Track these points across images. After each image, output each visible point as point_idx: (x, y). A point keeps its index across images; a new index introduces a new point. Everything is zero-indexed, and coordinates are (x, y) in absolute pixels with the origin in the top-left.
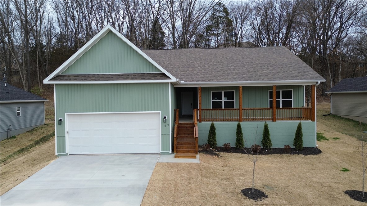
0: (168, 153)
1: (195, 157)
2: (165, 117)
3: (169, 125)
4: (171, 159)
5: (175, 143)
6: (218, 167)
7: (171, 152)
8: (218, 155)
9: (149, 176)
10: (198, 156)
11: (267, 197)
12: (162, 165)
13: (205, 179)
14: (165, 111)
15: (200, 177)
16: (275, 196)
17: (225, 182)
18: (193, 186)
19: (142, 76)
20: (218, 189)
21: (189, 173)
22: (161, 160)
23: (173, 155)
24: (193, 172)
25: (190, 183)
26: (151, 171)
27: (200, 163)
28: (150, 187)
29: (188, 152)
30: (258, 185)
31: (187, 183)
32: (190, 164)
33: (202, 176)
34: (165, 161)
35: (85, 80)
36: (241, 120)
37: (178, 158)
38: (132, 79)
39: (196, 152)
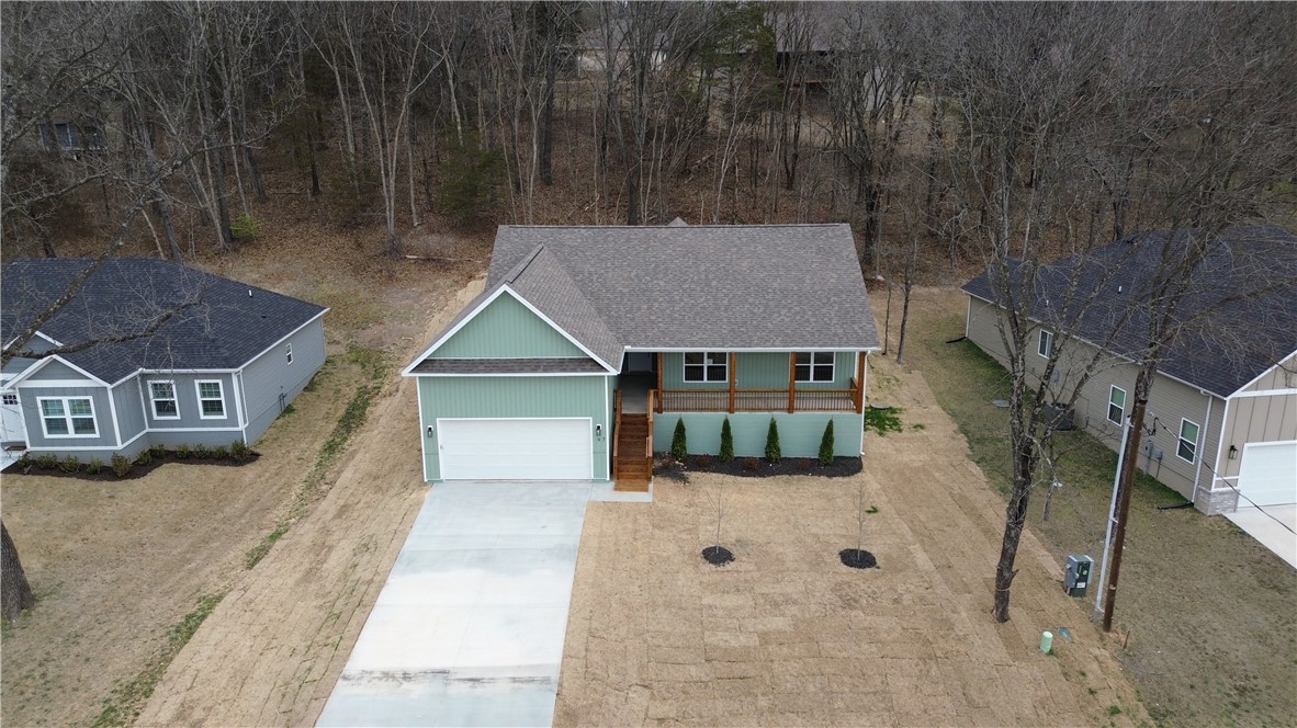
0: (605, 481)
1: (646, 490)
2: (599, 427)
3: (605, 438)
4: (607, 492)
5: (615, 465)
7: (608, 478)
8: (685, 480)
9: (579, 531)
10: (651, 486)
11: (733, 560)
12: (594, 506)
14: (598, 416)
15: (651, 528)
16: (744, 559)
17: (684, 536)
19: (561, 364)
20: (672, 548)
22: (593, 497)
23: (613, 484)
26: (581, 520)
27: (654, 503)
29: (636, 477)
32: (637, 504)
34: (601, 499)
35: (469, 371)
36: (731, 410)
37: (620, 490)
38: (545, 371)
39: (649, 479)
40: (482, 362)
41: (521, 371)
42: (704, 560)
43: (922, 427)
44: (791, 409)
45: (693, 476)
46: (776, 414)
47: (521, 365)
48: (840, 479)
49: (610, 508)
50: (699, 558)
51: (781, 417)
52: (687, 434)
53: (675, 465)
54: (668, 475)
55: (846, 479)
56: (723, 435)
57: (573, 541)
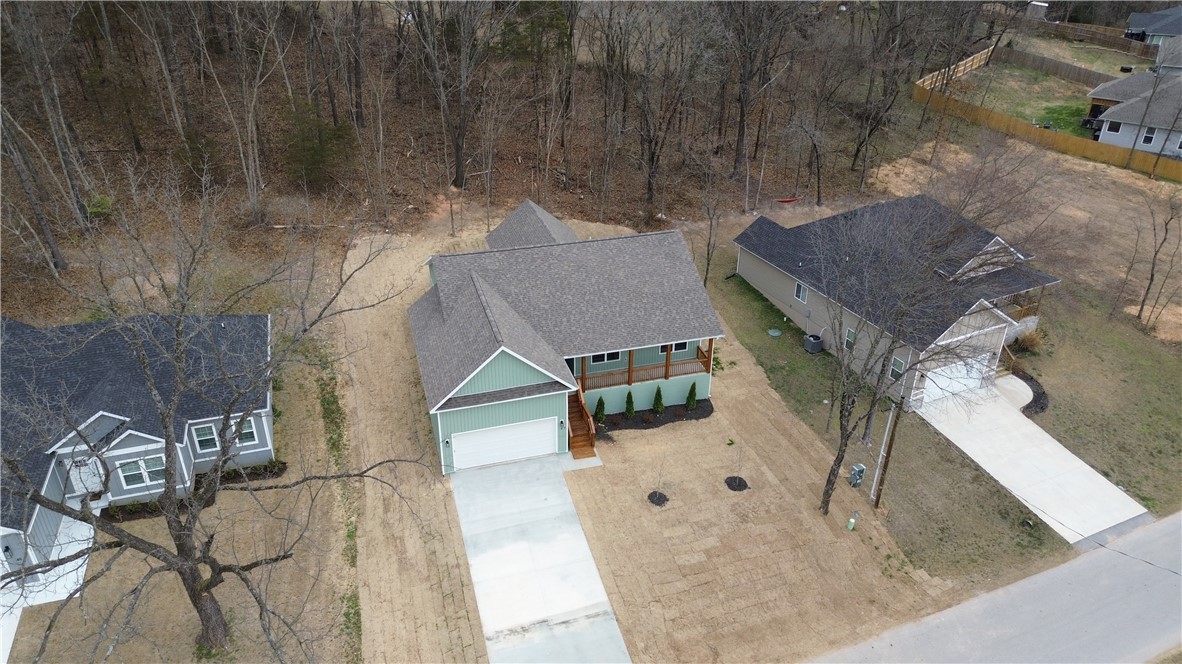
0: (567, 454)
1: (595, 455)
2: (562, 421)
3: (565, 428)
4: (569, 463)
5: (571, 442)
7: (567, 451)
8: (610, 439)
9: (570, 499)
10: (596, 450)
11: (668, 500)
12: (568, 475)
17: (632, 487)
18: (609, 500)
19: (538, 388)
20: (629, 498)
21: (599, 482)
23: (570, 454)
24: (602, 480)
25: (605, 497)
26: (566, 489)
27: (604, 465)
28: (579, 512)
29: (584, 446)
30: (659, 485)
31: (603, 498)
32: (594, 467)
33: (611, 484)
36: (629, 383)
37: (578, 458)
39: (592, 446)
40: (484, 395)
42: (652, 504)
43: (734, 363)
44: (667, 377)
45: (616, 435)
46: (659, 381)
47: (512, 393)
48: (704, 420)
49: (578, 475)
50: (648, 503)
52: (604, 403)
53: (599, 427)
54: (602, 439)
55: (707, 420)
56: (627, 399)
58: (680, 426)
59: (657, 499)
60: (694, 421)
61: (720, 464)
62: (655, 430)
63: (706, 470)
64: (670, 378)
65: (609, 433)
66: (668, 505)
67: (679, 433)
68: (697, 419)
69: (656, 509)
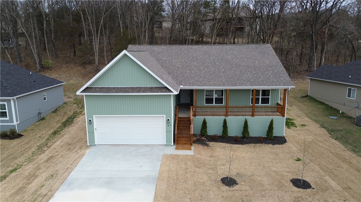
0: (171, 145)
1: (190, 149)
2: (168, 120)
3: (171, 125)
4: (172, 150)
5: (176, 138)
6: (207, 158)
7: (173, 144)
8: (208, 145)
9: (158, 169)
10: (192, 148)
11: (237, 184)
12: (166, 156)
13: (197, 169)
14: (168, 115)
15: (194, 167)
16: (243, 183)
17: (210, 171)
18: (188, 175)
19: (151, 89)
20: (205, 178)
21: (186, 164)
22: (166, 152)
23: (175, 147)
24: (189, 163)
25: (186, 173)
26: (160, 163)
27: (194, 155)
28: (160, 178)
29: (186, 144)
30: (233, 174)
31: (184, 173)
32: (187, 156)
33: (195, 166)
34: (169, 153)
35: (108, 92)
36: (226, 116)
37: (178, 149)
38: (143, 92)
39: (191, 145)
40: (114, 88)
41: (132, 92)
42: (222, 184)
43: (305, 126)
44: (253, 115)
45: (211, 144)
46: (247, 117)
47: (133, 90)
48: (278, 145)
49: (174, 157)
50: (219, 183)
51: (249, 118)
52: (208, 125)
53: (202, 139)
54: (200, 143)
55: (281, 146)
56: (223, 126)
57: (155, 173)
58: (259, 146)
59: (229, 182)
60: (271, 145)
61: (288, 170)
62: (240, 146)
63: (275, 171)
64: (256, 117)
65: (208, 143)
66: (236, 187)
67: (258, 149)
68: (273, 144)
69: (225, 188)
